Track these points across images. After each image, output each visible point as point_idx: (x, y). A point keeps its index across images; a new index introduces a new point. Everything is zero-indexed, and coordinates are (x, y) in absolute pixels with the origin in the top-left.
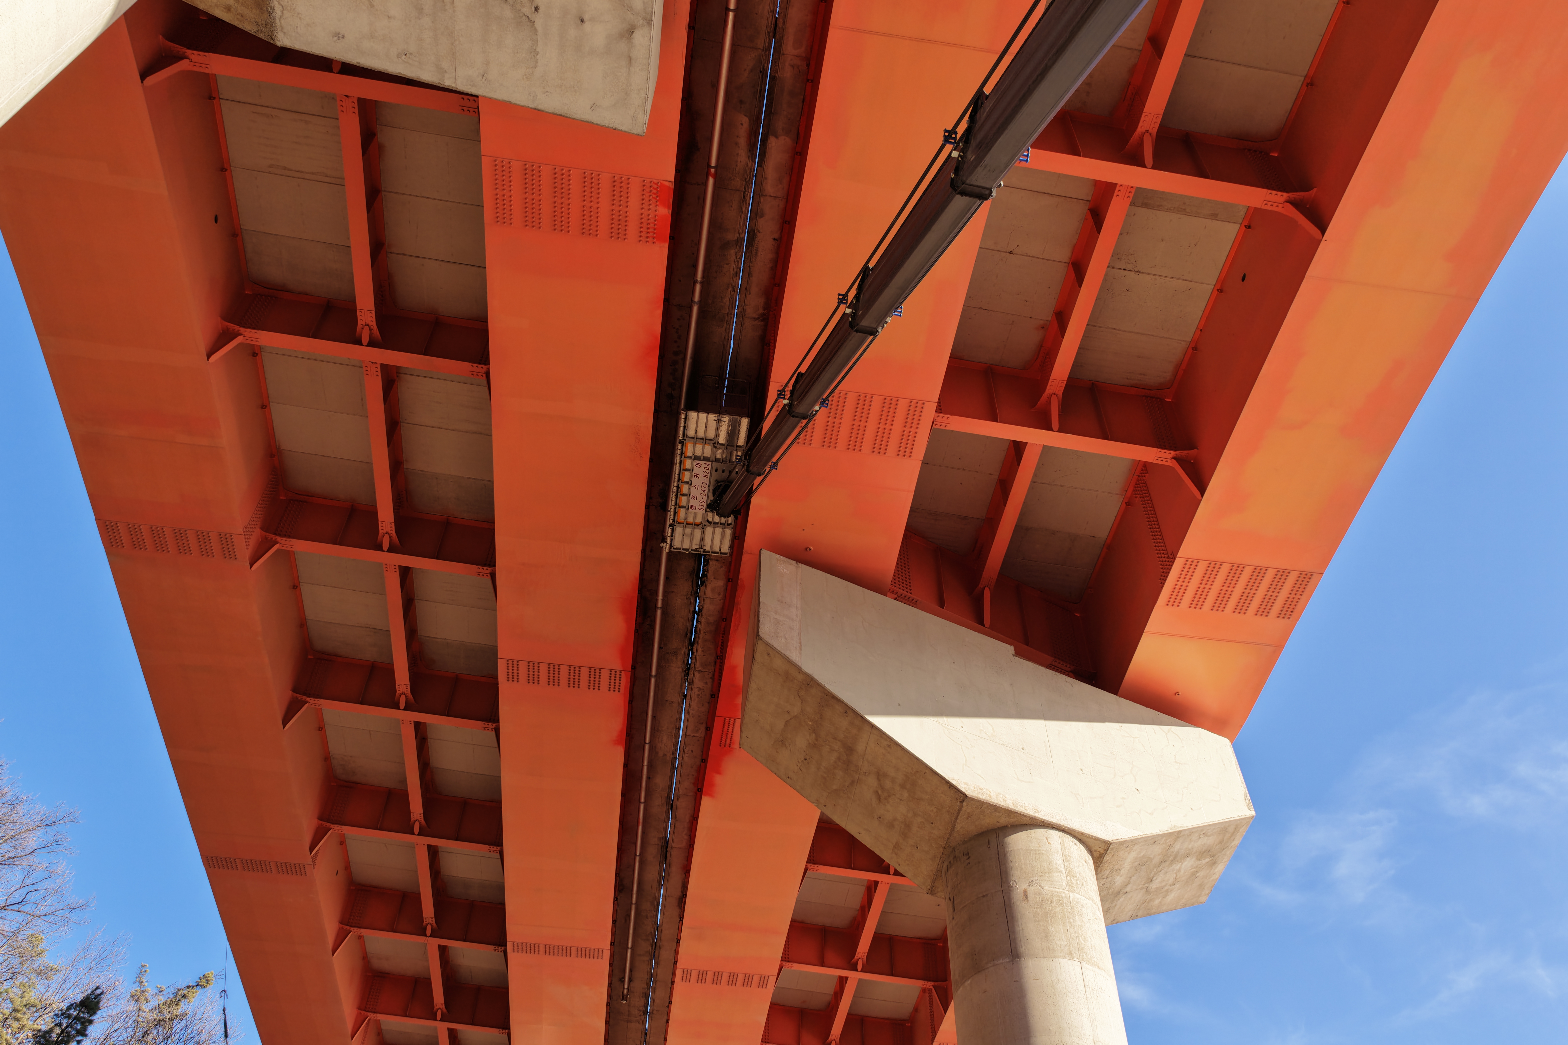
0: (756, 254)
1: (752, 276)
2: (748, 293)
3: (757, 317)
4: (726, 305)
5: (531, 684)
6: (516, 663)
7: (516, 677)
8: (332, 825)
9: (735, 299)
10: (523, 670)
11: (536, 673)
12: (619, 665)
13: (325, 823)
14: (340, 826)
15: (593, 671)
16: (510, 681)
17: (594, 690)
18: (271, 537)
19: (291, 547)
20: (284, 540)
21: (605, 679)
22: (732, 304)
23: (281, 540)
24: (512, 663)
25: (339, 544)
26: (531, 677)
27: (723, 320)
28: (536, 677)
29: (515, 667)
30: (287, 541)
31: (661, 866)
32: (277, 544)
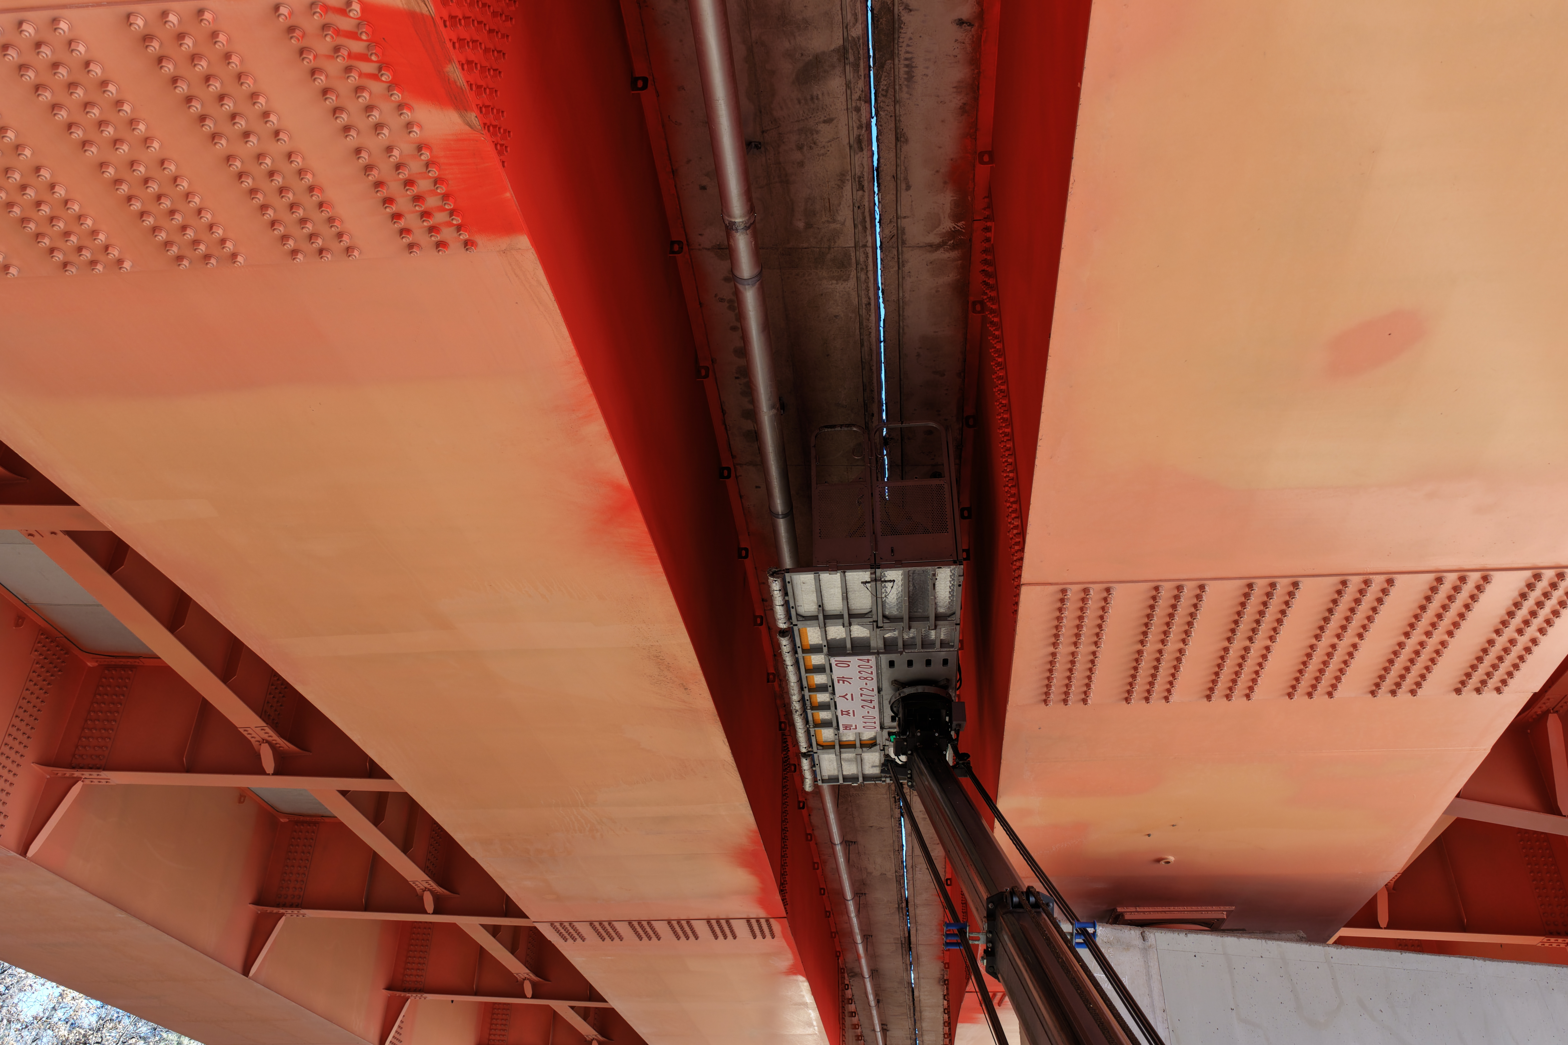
0: (910, 77)
1: (907, 141)
2: (904, 186)
3: (937, 240)
4: (843, 224)
5: (607, 939)
6: (567, 925)
7: (577, 937)
8: (408, 995)
9: (869, 204)
10: (584, 929)
11: (610, 930)
12: (761, 913)
13: (398, 993)
14: (419, 995)
15: (714, 922)
16: (570, 941)
17: (725, 937)
18: (60, 775)
19: (107, 782)
20: (86, 774)
21: (740, 928)
22: (864, 218)
23: (83, 774)
24: (561, 924)
25: (188, 770)
26: (604, 934)
27: (842, 264)
28: (613, 934)
29: (569, 928)
30: (90, 775)
31: (904, 956)
32: (79, 785)
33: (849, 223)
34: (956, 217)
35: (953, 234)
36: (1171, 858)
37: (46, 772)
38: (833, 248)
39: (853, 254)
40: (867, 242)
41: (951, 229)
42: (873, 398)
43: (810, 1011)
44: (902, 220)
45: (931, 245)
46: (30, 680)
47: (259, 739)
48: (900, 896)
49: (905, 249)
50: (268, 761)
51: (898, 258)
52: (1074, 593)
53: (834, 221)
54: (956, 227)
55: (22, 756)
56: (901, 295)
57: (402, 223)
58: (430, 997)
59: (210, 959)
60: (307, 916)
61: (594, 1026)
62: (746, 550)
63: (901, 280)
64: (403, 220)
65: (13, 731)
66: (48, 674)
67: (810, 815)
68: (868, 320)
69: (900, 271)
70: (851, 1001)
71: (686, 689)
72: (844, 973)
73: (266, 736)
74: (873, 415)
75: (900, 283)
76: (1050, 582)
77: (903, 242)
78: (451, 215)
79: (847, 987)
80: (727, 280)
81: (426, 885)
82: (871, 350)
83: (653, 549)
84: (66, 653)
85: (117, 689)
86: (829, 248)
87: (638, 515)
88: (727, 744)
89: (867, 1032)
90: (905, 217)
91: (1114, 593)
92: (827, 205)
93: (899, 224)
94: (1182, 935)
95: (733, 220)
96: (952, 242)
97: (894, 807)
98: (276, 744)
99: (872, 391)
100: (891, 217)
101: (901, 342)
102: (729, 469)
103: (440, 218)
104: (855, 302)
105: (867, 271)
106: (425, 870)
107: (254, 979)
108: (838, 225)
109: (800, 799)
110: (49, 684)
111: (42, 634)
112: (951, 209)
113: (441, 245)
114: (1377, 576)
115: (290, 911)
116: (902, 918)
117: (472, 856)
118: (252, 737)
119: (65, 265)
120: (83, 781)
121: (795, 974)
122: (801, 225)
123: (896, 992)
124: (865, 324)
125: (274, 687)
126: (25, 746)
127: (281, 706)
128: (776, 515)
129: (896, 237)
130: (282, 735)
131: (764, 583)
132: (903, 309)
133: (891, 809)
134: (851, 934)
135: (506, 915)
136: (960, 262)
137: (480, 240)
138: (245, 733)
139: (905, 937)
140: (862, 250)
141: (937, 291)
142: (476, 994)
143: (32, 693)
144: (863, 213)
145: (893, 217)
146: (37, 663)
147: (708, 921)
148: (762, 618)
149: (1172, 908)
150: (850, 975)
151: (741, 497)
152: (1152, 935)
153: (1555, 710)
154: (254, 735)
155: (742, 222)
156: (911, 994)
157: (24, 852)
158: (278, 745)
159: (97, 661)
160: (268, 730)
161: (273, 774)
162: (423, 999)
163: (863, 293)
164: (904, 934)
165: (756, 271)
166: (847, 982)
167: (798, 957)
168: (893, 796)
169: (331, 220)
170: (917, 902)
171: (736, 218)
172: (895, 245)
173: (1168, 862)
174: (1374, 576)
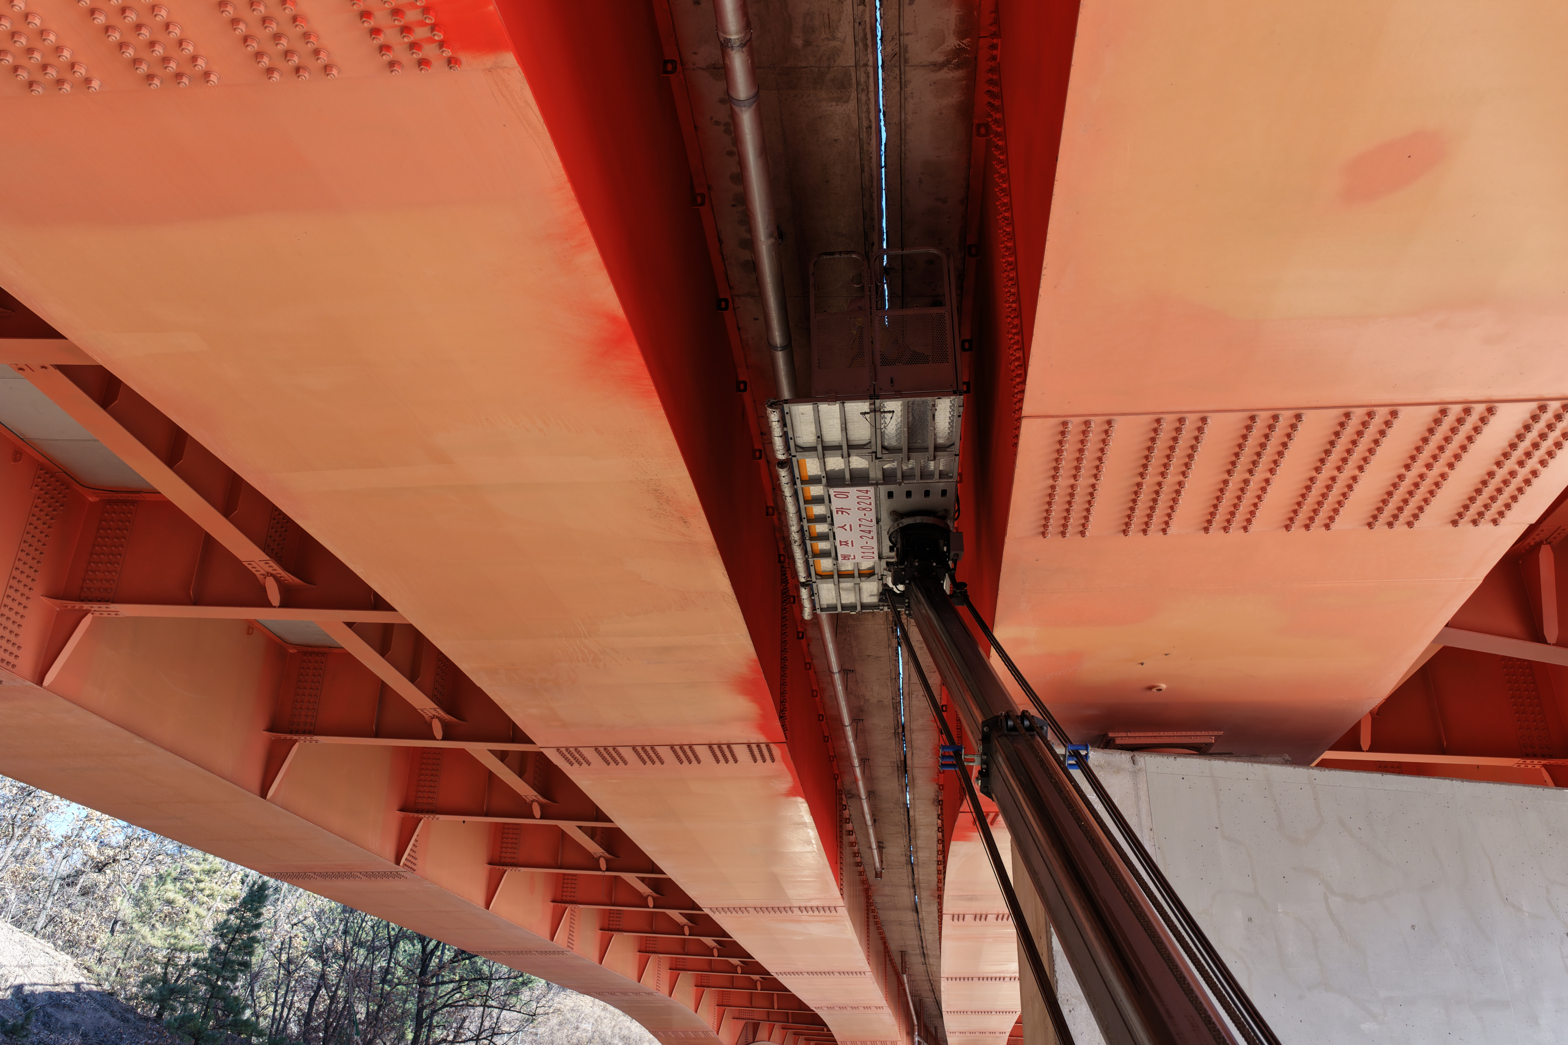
2: (907, 1)
3: (941, 59)
4: (843, 42)
5: (612, 763)
6: (573, 750)
7: (583, 761)
8: (421, 816)
9: (871, 20)
10: (590, 754)
11: (615, 755)
12: (762, 739)
13: (411, 815)
14: (432, 816)
15: (715, 747)
16: (576, 765)
17: (727, 761)
18: (69, 607)
19: (116, 614)
20: (95, 607)
21: (742, 753)
22: (865, 35)
23: (92, 607)
24: (567, 750)
25: (196, 603)
26: (609, 759)
27: (842, 84)
28: (618, 759)
29: (575, 753)
30: (99, 607)
31: (900, 779)
32: (89, 617)
33: (850, 40)
34: (962, 34)
35: (958, 52)
36: (1163, 686)
37: (56, 605)
38: (833, 67)
39: (853, 74)
40: (868, 61)
41: (955, 47)
42: (873, 226)
43: (809, 830)
44: (905, 36)
45: (934, 64)
46: (33, 515)
47: (263, 572)
48: (896, 722)
49: (907, 68)
50: (274, 594)
51: (901, 78)
52: (1074, 427)
53: (834, 38)
54: (961, 44)
55: (30, 589)
56: (903, 117)
57: (381, 39)
58: (442, 817)
59: (229, 782)
60: (319, 742)
61: (601, 845)
62: (745, 383)
63: (903, 101)
64: (382, 35)
65: (19, 564)
66: (50, 509)
67: (808, 645)
68: (869, 144)
69: (903, 92)
70: (848, 820)
71: (685, 522)
72: (842, 794)
73: (270, 570)
74: (873, 244)
75: (903, 105)
76: (1051, 414)
77: (906, 61)
78: (432, 30)
79: (844, 807)
80: (722, 101)
81: (434, 713)
82: (872, 175)
83: (651, 382)
84: (67, 488)
85: (120, 523)
86: (829, 67)
87: (634, 347)
88: (727, 576)
89: (863, 849)
90: (908, 34)
91: (1115, 425)
92: (827, 21)
93: (902, 41)
94: (1171, 759)
95: (729, 37)
96: (957, 60)
97: (891, 637)
98: (281, 577)
99: (872, 219)
100: (894, 34)
101: (903, 168)
102: (726, 301)
103: (421, 33)
104: (856, 125)
105: (868, 92)
106: (433, 698)
107: (272, 801)
108: (838, 43)
109: (799, 630)
110: (52, 519)
111: (41, 469)
112: (956, 25)
113: (423, 63)
114: (1381, 408)
115: (303, 738)
116: (898, 743)
117: (478, 685)
118: (257, 571)
119: (31, 84)
120: (92, 614)
121: (794, 795)
122: (799, 42)
123: (892, 812)
124: (865, 148)
125: (275, 521)
126: (33, 580)
127: (284, 540)
128: (775, 348)
129: (898, 55)
130: (286, 568)
131: (763, 417)
132: (905, 132)
133: (889, 639)
134: (849, 757)
135: (513, 741)
136: (964, 82)
137: (464, 57)
138: (249, 567)
139: (901, 761)
140: (863, 69)
141: (940, 114)
142: (486, 815)
143: (36, 528)
144: (864, 29)
145: (896, 34)
146: (39, 498)
147: (710, 746)
148: (760, 451)
149: (1162, 734)
150: (848, 796)
151: (739, 329)
152: (1142, 759)
153: (1549, 541)
154: (259, 568)
155: (738, 39)
156: (906, 814)
157: (40, 682)
158: (283, 579)
159: (98, 496)
160: (271, 563)
161: (279, 607)
162: (435, 819)
163: (864, 115)
164: (900, 757)
165: (753, 92)
166: (844, 803)
167: (798, 779)
168: (891, 626)
169: (306, 36)
170: (914, 727)
171: (732, 35)
172: (897, 64)
173: (1160, 690)
174: (1378, 408)
